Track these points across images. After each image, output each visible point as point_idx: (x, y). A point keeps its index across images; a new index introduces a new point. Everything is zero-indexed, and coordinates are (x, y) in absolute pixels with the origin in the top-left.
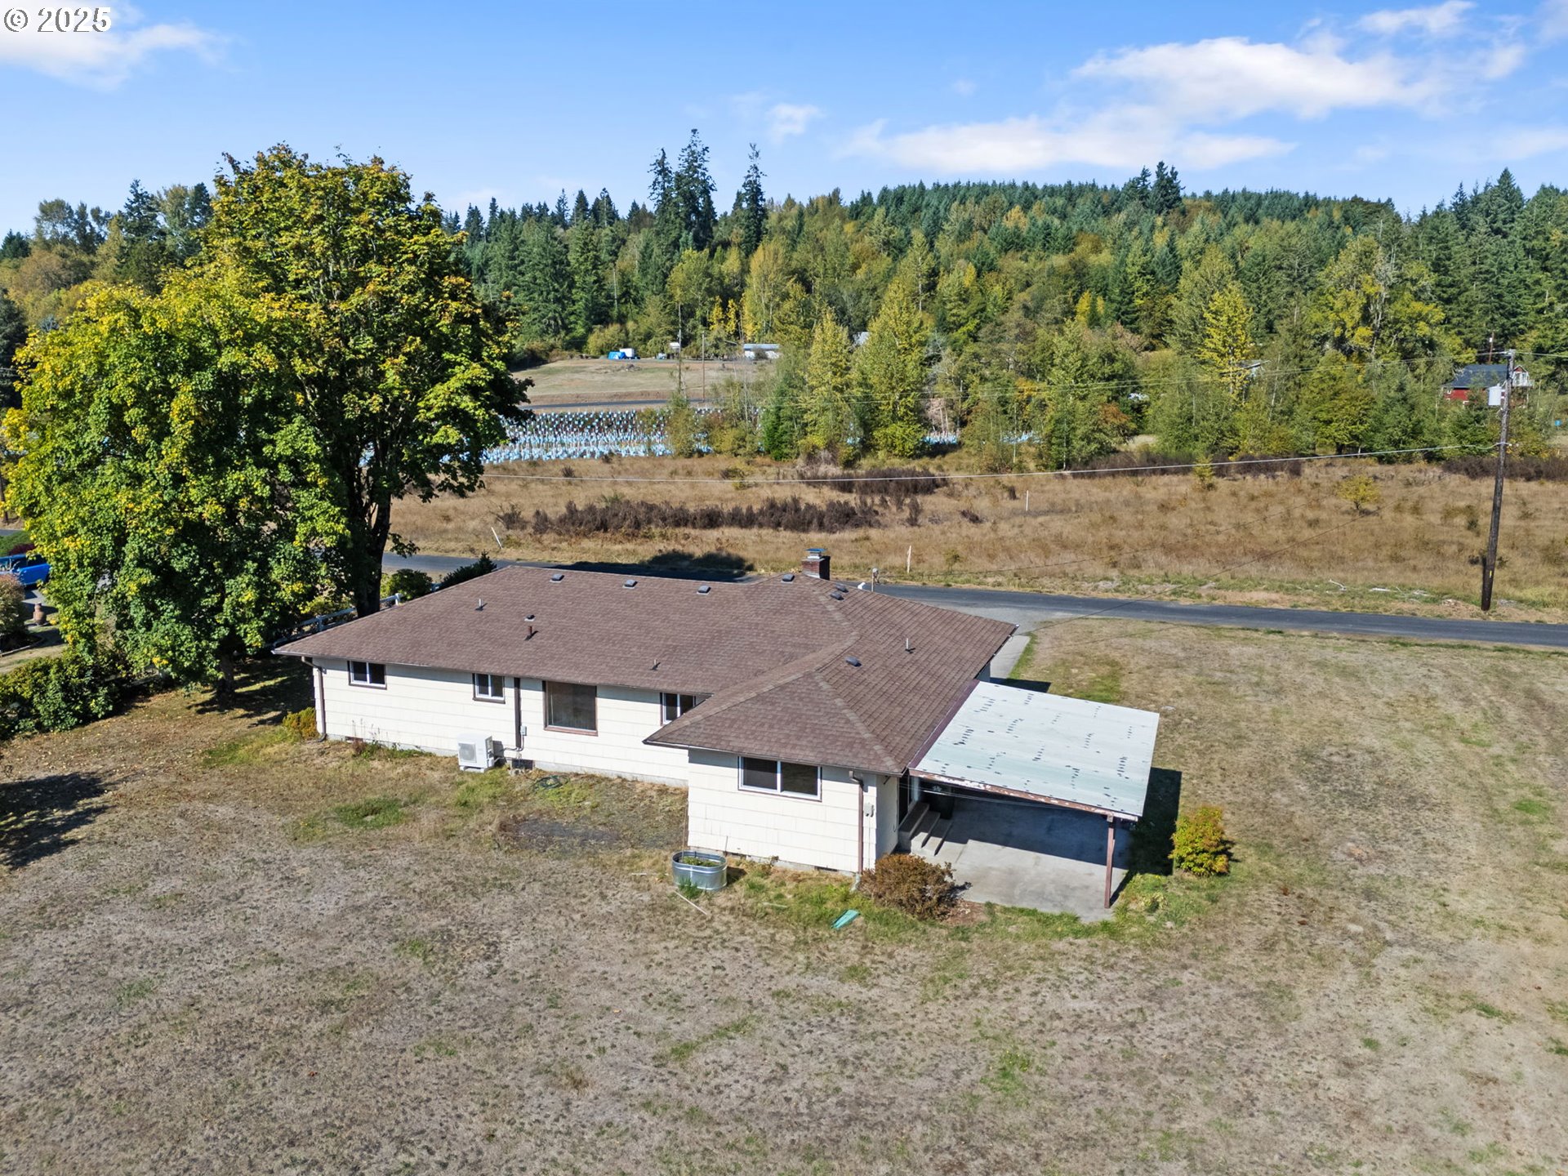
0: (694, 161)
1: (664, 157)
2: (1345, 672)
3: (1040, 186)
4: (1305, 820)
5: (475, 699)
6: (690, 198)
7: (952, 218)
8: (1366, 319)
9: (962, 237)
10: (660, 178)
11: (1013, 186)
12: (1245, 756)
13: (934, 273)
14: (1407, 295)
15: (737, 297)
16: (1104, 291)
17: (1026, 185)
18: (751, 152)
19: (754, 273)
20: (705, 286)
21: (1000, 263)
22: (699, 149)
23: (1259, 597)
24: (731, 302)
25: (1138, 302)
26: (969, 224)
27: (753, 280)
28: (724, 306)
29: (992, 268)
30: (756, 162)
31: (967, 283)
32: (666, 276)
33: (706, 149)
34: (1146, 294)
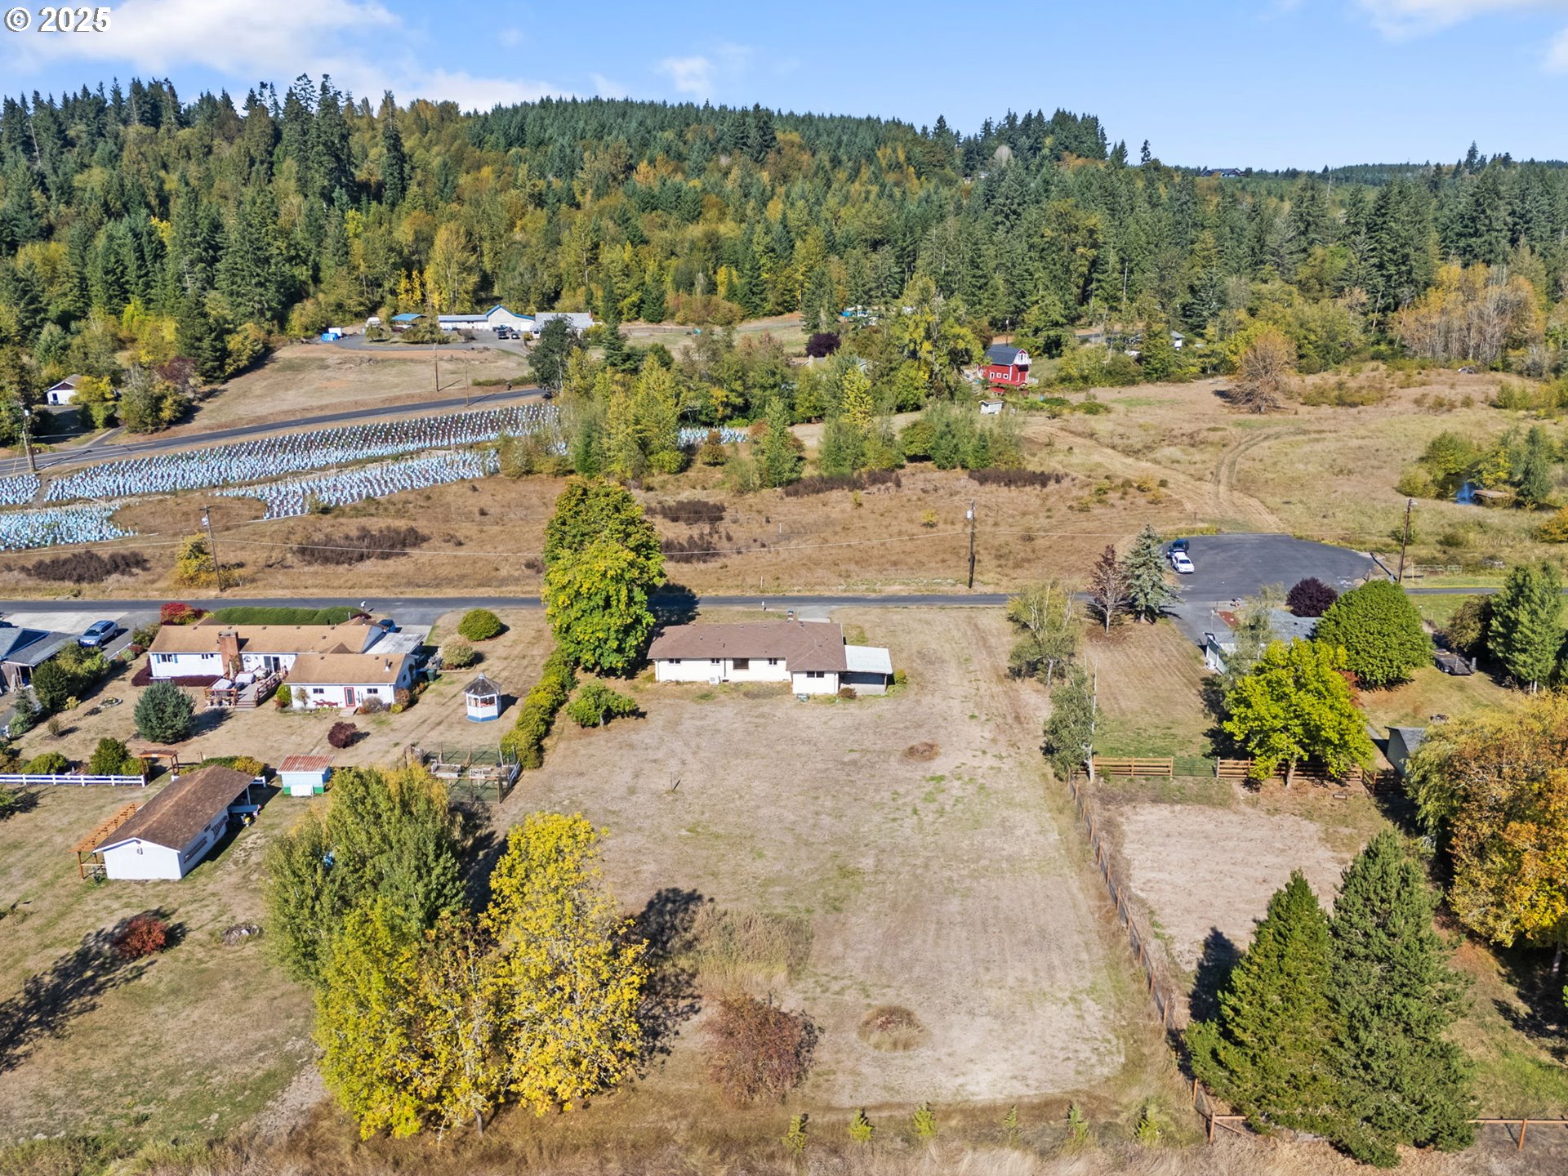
2: (927, 623)
4: (920, 669)
5: (711, 665)
8: (928, 336)
12: (905, 655)
13: (595, 247)
14: (951, 320)
15: (419, 266)
16: (736, 264)
20: (389, 260)
23: (896, 589)
24: (414, 272)
25: (765, 276)
28: (409, 276)
31: (627, 259)
34: (770, 269)
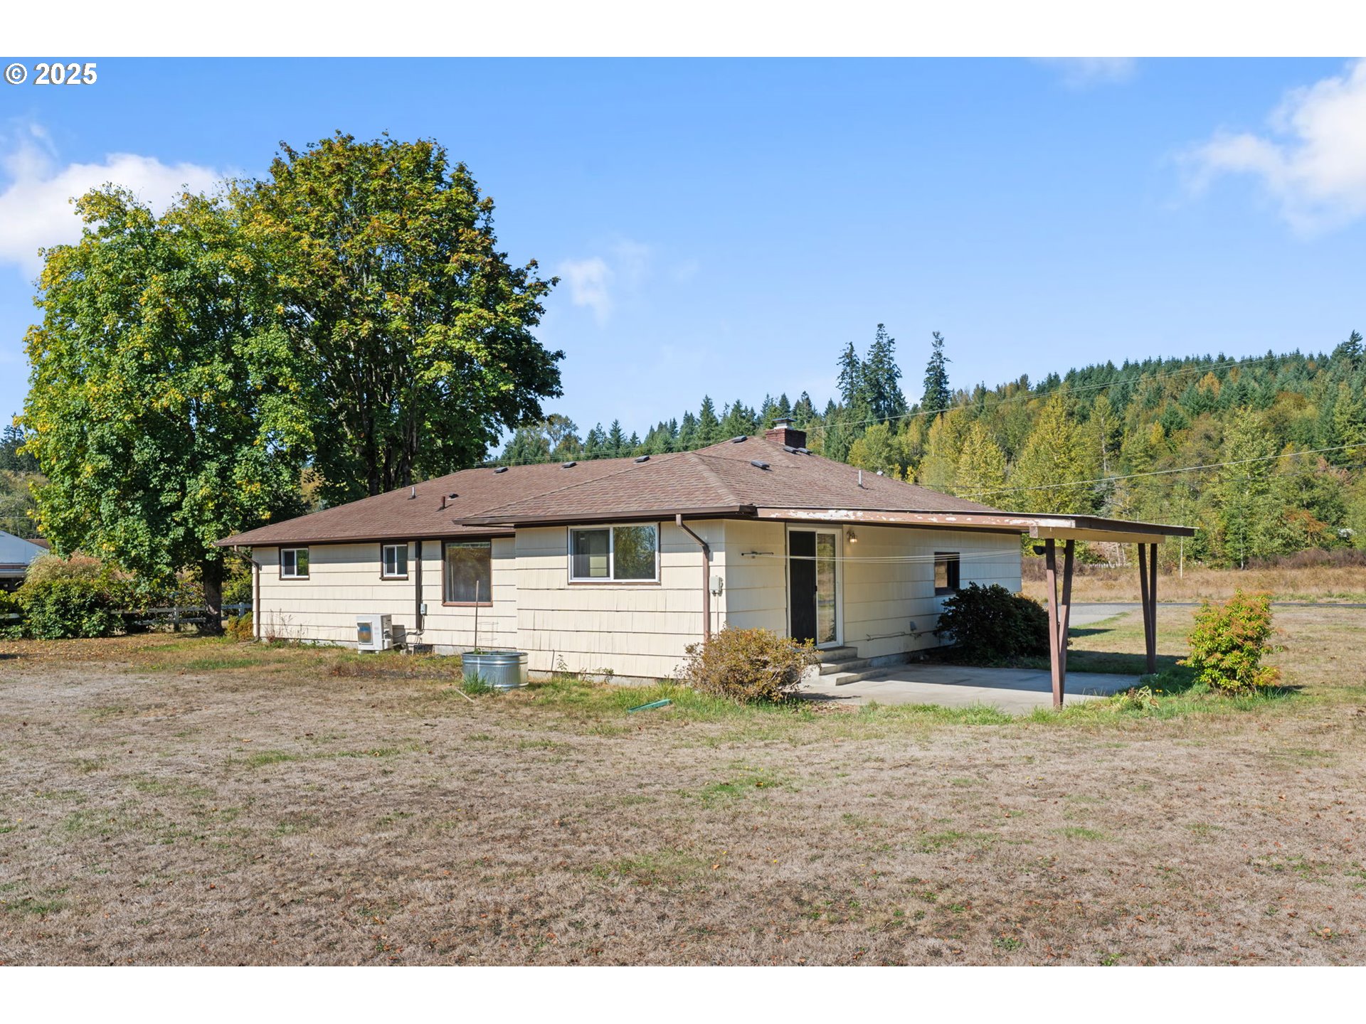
0: (882, 350)
1: (852, 349)
3: (1238, 360)
5: (383, 579)
6: (876, 385)
7: (1141, 387)
9: (1150, 404)
10: (848, 369)
11: (1208, 360)
13: (1117, 433)
15: (915, 465)
17: (1222, 358)
18: (933, 340)
19: (932, 441)
20: (884, 454)
21: (1190, 422)
22: (885, 341)
24: (909, 469)
26: (1159, 392)
27: (931, 448)
28: (903, 473)
29: (1180, 426)
30: (940, 349)
31: (1153, 441)
32: (847, 449)
33: (892, 341)
34: (1358, 443)
